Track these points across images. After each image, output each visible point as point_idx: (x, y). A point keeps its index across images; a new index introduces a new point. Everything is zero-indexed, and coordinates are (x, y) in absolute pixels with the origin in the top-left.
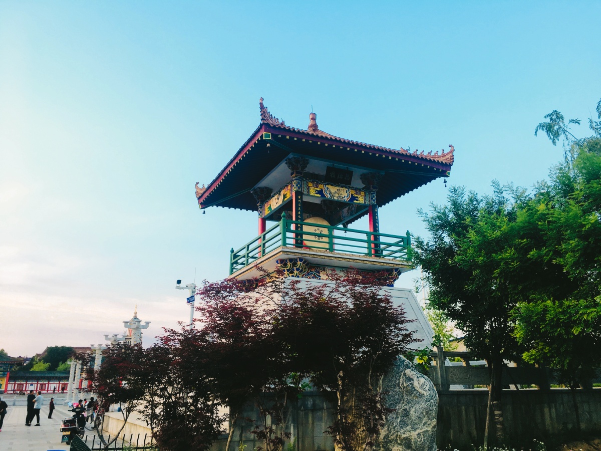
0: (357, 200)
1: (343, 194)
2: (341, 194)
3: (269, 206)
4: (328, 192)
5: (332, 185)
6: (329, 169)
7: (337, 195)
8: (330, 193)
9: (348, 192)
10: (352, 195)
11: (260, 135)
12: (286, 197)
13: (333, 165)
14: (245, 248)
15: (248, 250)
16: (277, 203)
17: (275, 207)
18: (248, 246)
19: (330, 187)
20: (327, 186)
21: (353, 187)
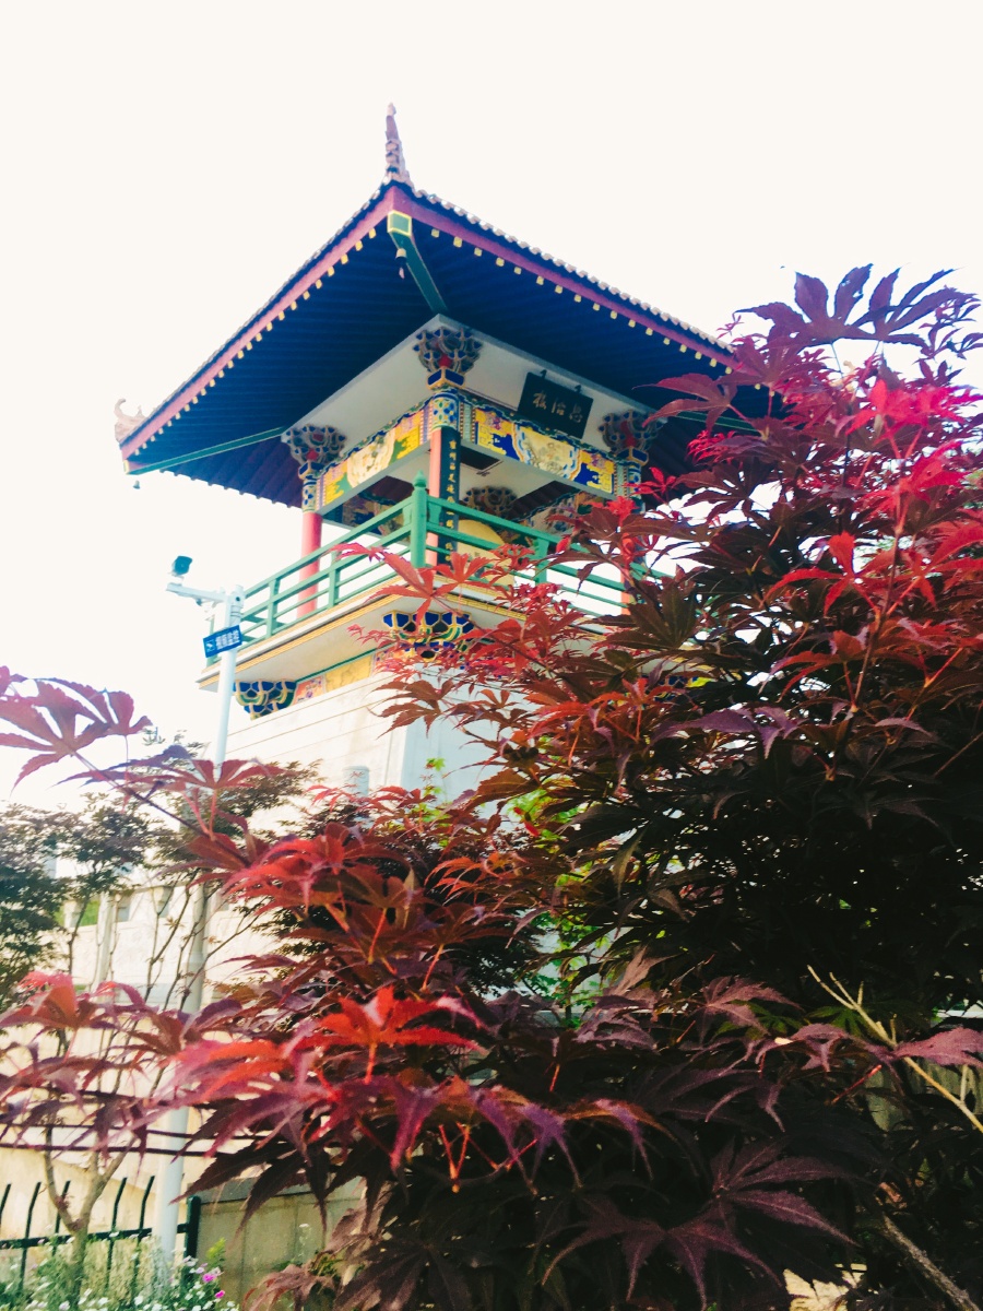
0: (596, 482)
1: (561, 458)
2: (557, 459)
3: (339, 478)
4: (525, 447)
5: (535, 429)
6: (533, 383)
7: (547, 459)
8: (531, 451)
9: (575, 456)
10: (584, 465)
11: (375, 219)
12: (404, 448)
13: (544, 372)
14: (266, 586)
15: (276, 591)
16: (369, 468)
17: (362, 480)
18: (279, 579)
19: (529, 432)
20: (523, 429)
21: (586, 446)
